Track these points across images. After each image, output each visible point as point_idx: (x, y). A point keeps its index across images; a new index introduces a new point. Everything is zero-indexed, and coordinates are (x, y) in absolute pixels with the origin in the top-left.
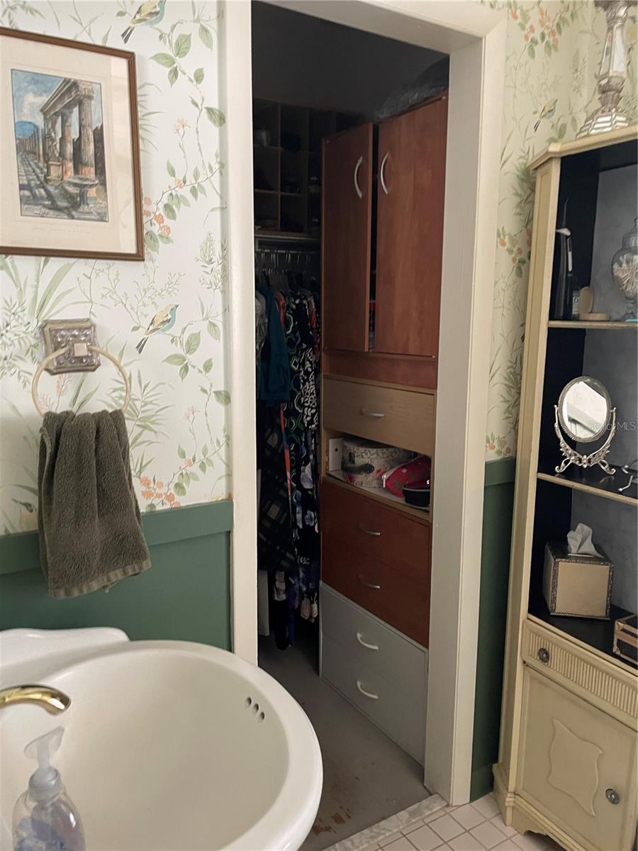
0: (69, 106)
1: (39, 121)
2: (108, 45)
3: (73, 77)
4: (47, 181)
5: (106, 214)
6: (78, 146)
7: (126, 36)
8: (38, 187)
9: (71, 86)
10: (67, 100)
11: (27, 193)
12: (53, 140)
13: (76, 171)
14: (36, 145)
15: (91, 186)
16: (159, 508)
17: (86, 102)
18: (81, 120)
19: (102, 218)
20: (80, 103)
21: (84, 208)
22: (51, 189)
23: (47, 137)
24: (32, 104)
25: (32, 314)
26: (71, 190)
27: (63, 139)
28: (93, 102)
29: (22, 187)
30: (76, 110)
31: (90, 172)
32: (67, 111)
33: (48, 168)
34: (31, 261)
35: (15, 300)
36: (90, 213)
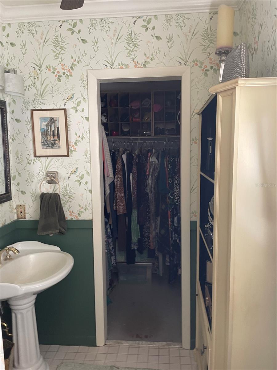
0: (52, 123)
1: (45, 128)
2: (61, 108)
3: (52, 117)
4: (47, 140)
5: (60, 147)
6: (54, 132)
7: (65, 105)
8: (45, 142)
9: (52, 119)
10: (51, 122)
11: (43, 144)
12: (48, 131)
13: (53, 138)
14: (45, 133)
15: (56, 141)
16: (74, 219)
17: (55, 121)
18: (54, 126)
19: (59, 148)
20: (54, 122)
21: (55, 146)
22: (48, 142)
23: (47, 131)
24: (44, 124)
25: (44, 170)
26: (52, 142)
27: (50, 131)
28: (57, 122)
29: (42, 143)
30: (53, 124)
31: (56, 137)
32: (51, 125)
33: (47, 138)
34: (45, 158)
35: (41, 167)
36: (56, 147)
